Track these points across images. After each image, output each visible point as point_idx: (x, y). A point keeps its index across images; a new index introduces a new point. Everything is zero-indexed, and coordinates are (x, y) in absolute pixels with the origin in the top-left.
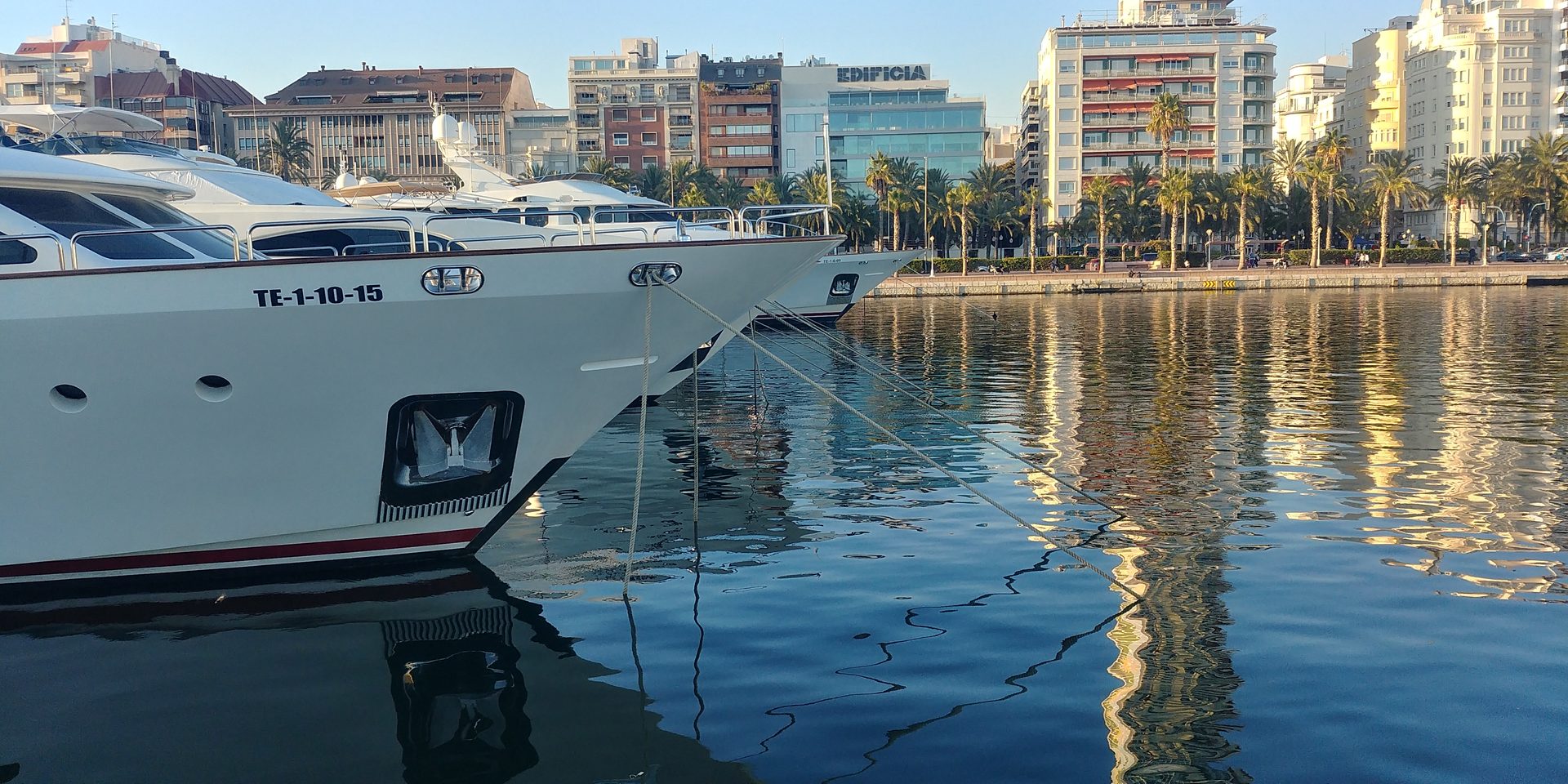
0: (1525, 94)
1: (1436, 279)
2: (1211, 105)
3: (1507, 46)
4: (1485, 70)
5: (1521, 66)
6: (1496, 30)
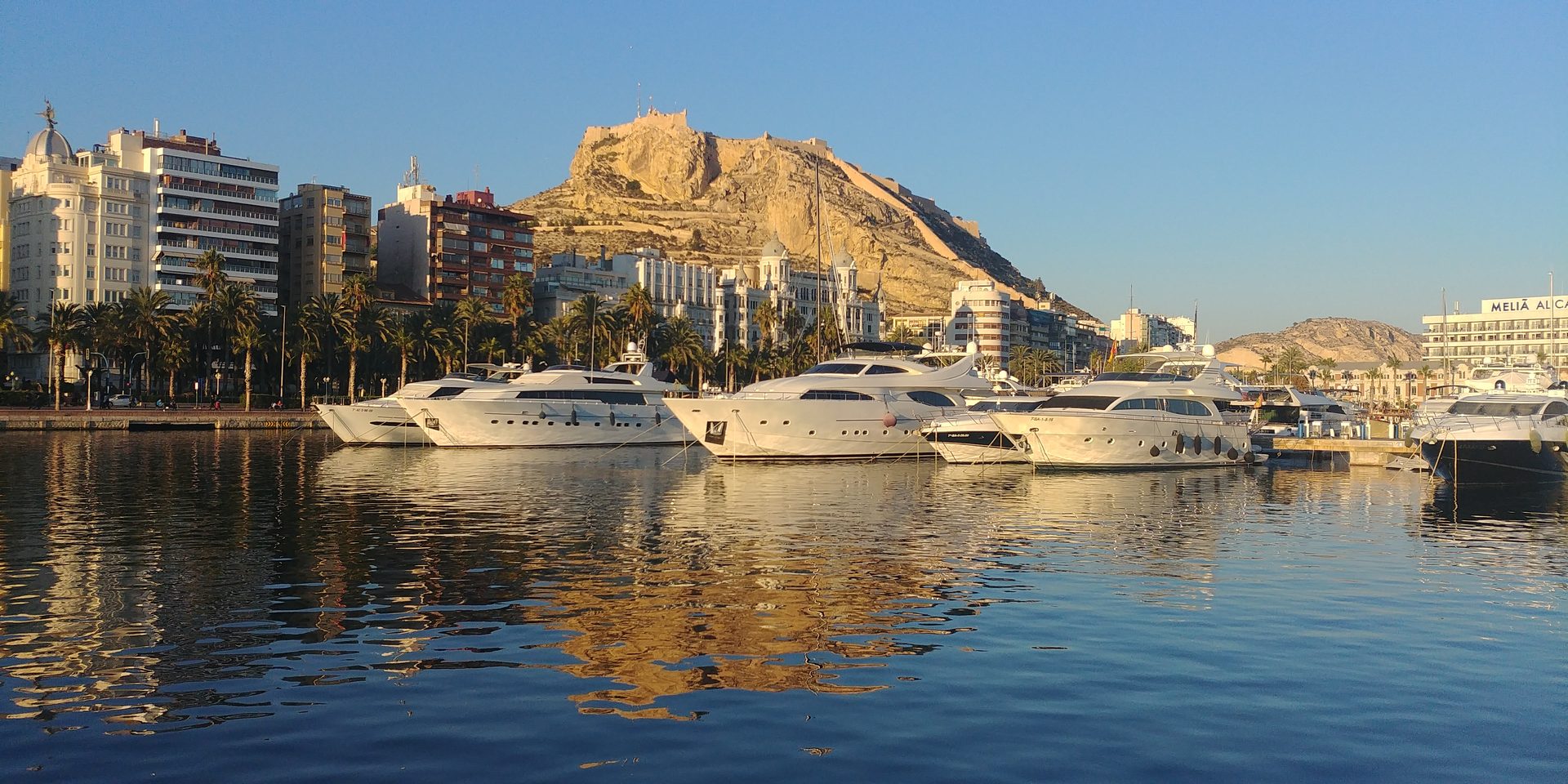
0: (126, 249)
1: (41, 422)
3: (109, 201)
4: (89, 222)
5: (123, 222)
6: (99, 185)
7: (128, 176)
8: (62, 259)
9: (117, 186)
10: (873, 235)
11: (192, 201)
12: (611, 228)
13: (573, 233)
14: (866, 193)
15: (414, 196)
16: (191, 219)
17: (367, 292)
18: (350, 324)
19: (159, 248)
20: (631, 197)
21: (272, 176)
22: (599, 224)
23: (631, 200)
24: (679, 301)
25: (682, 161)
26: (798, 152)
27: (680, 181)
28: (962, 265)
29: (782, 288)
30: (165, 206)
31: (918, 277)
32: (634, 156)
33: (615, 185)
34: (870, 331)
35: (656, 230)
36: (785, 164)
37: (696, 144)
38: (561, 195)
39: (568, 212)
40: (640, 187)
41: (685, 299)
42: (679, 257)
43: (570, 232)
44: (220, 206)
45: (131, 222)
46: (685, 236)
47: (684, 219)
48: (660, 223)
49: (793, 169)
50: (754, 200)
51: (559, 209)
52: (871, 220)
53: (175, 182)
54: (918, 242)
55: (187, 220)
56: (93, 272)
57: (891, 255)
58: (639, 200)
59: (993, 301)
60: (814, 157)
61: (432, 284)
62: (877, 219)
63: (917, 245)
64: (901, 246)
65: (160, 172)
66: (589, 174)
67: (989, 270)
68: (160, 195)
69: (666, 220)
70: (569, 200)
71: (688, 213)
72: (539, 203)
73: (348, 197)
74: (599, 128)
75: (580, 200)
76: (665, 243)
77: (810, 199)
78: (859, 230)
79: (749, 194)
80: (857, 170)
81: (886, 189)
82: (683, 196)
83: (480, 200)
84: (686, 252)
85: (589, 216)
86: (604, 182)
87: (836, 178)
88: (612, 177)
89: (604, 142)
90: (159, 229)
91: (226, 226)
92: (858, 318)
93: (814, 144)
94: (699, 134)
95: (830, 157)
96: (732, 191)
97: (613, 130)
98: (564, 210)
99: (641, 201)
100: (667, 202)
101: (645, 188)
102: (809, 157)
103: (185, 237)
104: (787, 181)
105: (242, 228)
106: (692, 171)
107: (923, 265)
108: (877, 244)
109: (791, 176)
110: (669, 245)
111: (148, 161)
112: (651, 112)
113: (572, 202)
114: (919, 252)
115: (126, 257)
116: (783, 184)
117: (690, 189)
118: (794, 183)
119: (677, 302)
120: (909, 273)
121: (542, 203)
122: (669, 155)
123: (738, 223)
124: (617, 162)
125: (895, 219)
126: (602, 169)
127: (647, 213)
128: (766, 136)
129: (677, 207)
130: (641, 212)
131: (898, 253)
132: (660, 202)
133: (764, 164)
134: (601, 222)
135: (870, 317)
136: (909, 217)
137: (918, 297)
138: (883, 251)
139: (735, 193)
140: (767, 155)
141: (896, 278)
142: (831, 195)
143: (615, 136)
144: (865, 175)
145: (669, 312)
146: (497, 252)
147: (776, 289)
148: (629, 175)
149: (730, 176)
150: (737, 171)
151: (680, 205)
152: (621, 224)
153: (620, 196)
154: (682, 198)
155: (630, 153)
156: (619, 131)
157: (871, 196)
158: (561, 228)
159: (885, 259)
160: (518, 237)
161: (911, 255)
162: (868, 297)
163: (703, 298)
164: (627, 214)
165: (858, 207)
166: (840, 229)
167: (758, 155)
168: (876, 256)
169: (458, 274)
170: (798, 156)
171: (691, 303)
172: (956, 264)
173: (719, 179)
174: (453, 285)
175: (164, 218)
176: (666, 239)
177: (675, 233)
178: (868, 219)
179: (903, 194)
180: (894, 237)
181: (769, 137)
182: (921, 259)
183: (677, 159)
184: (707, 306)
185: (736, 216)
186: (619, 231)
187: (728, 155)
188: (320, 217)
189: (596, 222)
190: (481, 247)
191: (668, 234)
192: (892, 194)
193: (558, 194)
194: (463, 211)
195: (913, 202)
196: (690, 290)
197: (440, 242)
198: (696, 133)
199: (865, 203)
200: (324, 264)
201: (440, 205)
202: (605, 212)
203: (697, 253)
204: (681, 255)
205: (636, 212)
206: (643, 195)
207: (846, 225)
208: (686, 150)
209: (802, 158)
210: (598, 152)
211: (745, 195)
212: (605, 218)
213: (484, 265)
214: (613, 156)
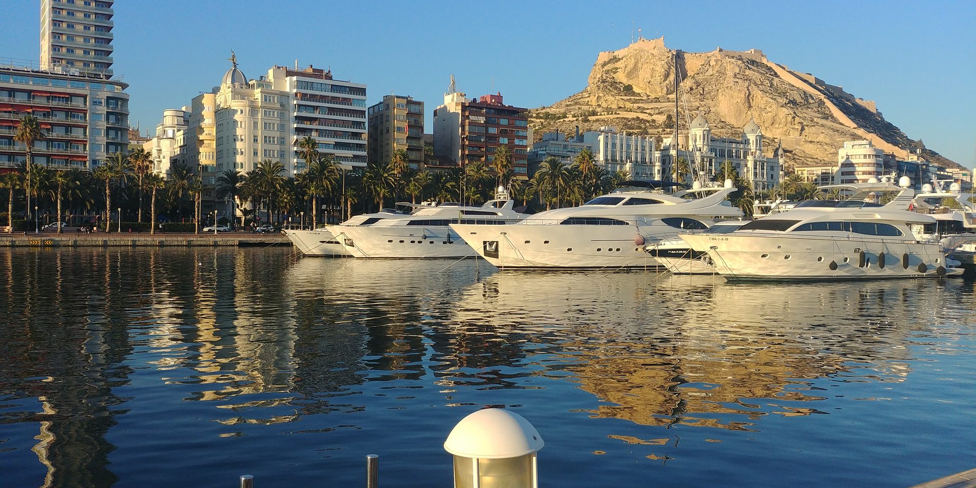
0: (276, 138)
2: (85, 128)
3: (266, 110)
4: (254, 122)
5: (274, 122)
6: (260, 100)
7: (277, 94)
8: (239, 145)
9: (270, 100)
10: (794, 113)
11: (315, 108)
12: (612, 117)
13: (588, 121)
14: (789, 84)
15: (453, 100)
16: (315, 119)
17: (404, 161)
18: (393, 180)
19: (295, 137)
20: (626, 96)
21: (362, 91)
22: (604, 115)
23: (626, 98)
24: (628, 160)
25: (660, 70)
26: (741, 59)
27: (659, 83)
28: (861, 132)
29: (705, 150)
30: (298, 111)
31: (828, 140)
32: (628, 69)
33: (616, 88)
34: (772, 178)
35: (642, 116)
36: (732, 67)
37: (670, 58)
38: (582, 97)
39: (585, 108)
40: (632, 89)
41: (633, 159)
42: (656, 133)
43: (586, 120)
44: (332, 111)
45: (279, 122)
46: (661, 119)
47: (661, 108)
48: (644, 111)
49: (737, 70)
50: (709, 93)
51: (580, 106)
52: (793, 102)
53: (304, 96)
54: (828, 116)
55: (312, 120)
56: (257, 152)
57: (807, 126)
58: (631, 98)
59: (869, 155)
60: (753, 62)
61: (463, 155)
62: (798, 102)
63: (827, 119)
64: (815, 119)
65: (295, 91)
66: (599, 83)
67: (881, 134)
68: (295, 105)
69: (648, 109)
70: (586, 100)
71: (664, 104)
72: (568, 103)
73: (410, 102)
74: (607, 53)
75: (593, 100)
76: (648, 124)
77: (749, 90)
78: (784, 109)
79: (706, 89)
80: (784, 68)
81: (805, 81)
82: (660, 92)
83: (493, 101)
84: (661, 129)
85: (599, 110)
86: (609, 87)
87: (767, 75)
88: (614, 84)
89: (610, 61)
90: (295, 126)
91: (335, 122)
92: (763, 169)
93: (753, 53)
94: (672, 51)
95: (764, 61)
96: (694, 87)
97: (616, 53)
98: (583, 107)
99: (632, 98)
100: (650, 97)
101: (636, 89)
102: (749, 62)
103: (311, 130)
104: (732, 79)
105: (344, 123)
106: (667, 76)
107: (831, 132)
108: (797, 119)
109: (735, 75)
110: (650, 125)
111: (288, 85)
112: (640, 40)
113: (588, 101)
114: (828, 123)
115: (276, 143)
116: (730, 80)
117: (665, 88)
118: (737, 80)
119: (627, 162)
120: (821, 138)
121: (570, 103)
122: (652, 66)
123: (698, 108)
124: (618, 73)
125: (811, 101)
126: (608, 79)
127: (636, 105)
128: (718, 50)
129: (657, 100)
130: (632, 105)
131: (812, 124)
132: (645, 98)
133: (717, 68)
134: (606, 113)
135: (772, 168)
136: (821, 99)
137: (827, 154)
138: (801, 123)
139: (697, 88)
140: (719, 63)
141: (811, 142)
142: (764, 87)
143: (617, 57)
144: (790, 72)
145: (621, 168)
146: (503, 133)
147: (700, 150)
148: (626, 81)
149: (693, 77)
150: (698, 74)
151: (658, 98)
152: (619, 114)
153: (619, 95)
154: (660, 94)
155: (626, 67)
156: (619, 53)
157: (793, 86)
158: (580, 118)
159: (803, 129)
160: (518, 123)
161: (822, 126)
162: (790, 155)
163: (646, 158)
164: (623, 106)
165: (784, 94)
166: (770, 110)
167: (713, 63)
168: (796, 127)
169: (480, 148)
170: (741, 62)
171: (637, 162)
172: (856, 131)
173: (686, 80)
174: (475, 155)
175: (299, 119)
176: (648, 122)
177: (654, 117)
178: (790, 102)
179: (818, 84)
180: (810, 113)
181: (721, 50)
182: (829, 128)
183: (657, 69)
184: (649, 164)
185: (697, 104)
186: (617, 118)
187: (692, 64)
188: (393, 115)
189: (603, 113)
190: (493, 131)
191: (649, 118)
192: (810, 84)
193: (580, 97)
194: (481, 108)
195: (826, 89)
196: (636, 153)
197: (467, 128)
198: (670, 51)
199: (789, 91)
200: (395, 144)
201: (467, 105)
202: (609, 107)
203: (669, 130)
204: (658, 132)
205: (629, 105)
206: (634, 94)
207: (774, 107)
208: (663, 62)
209: (744, 63)
210: (606, 68)
211: (703, 90)
212: (609, 110)
213: (495, 142)
214: (615, 70)
